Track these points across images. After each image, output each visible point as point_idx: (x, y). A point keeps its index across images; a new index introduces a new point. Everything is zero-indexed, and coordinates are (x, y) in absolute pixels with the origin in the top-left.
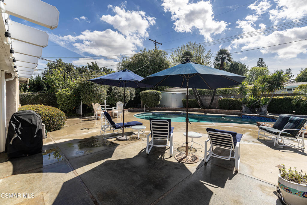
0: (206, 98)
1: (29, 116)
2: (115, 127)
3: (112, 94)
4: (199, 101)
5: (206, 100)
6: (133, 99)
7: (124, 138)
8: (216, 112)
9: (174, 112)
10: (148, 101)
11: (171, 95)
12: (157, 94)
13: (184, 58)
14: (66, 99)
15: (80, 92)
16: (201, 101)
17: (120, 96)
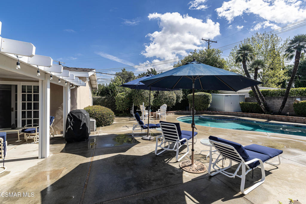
0: (274, 100)
1: (78, 113)
2: (143, 128)
3: (159, 97)
4: (262, 104)
5: (275, 104)
6: (181, 102)
7: (148, 138)
8: (287, 119)
9: (226, 117)
10: (196, 104)
11: (224, 97)
12: (206, 97)
13: (240, 55)
14: (121, 101)
15: (132, 96)
16: (265, 105)
17: (166, 99)
